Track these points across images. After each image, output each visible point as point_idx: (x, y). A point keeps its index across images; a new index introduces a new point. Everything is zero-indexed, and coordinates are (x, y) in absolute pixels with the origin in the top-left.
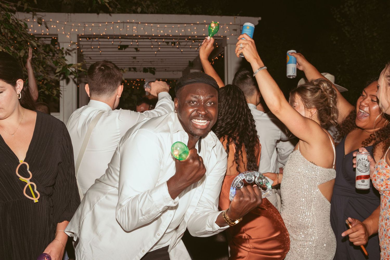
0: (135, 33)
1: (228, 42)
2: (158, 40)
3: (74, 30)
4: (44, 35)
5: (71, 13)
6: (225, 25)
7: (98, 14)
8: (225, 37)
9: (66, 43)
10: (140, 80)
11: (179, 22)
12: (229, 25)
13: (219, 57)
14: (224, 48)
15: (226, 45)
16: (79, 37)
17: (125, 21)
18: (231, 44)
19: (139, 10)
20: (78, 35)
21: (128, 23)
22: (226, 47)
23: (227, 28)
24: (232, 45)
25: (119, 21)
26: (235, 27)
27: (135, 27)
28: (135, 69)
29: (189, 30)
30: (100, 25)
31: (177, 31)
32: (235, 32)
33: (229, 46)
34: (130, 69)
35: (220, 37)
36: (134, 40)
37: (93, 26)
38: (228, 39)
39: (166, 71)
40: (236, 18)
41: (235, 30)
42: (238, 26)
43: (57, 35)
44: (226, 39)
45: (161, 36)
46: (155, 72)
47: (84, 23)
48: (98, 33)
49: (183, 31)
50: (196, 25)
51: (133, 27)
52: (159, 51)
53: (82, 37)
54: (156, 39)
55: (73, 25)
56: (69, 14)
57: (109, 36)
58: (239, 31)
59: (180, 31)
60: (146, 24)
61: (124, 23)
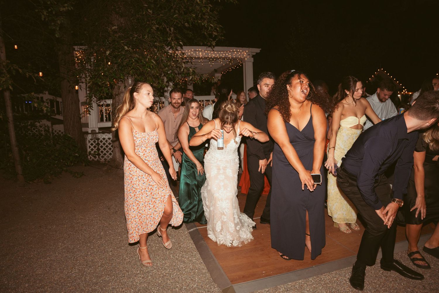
0: (201, 56)
6: (244, 52)
8: (244, 58)
11: (222, 51)
15: (245, 62)
18: (247, 62)
21: (197, 51)
22: (244, 64)
23: (245, 53)
25: (193, 50)
26: (249, 53)
27: (201, 53)
29: (227, 54)
31: (221, 55)
35: (242, 58)
36: (200, 60)
38: (246, 59)
40: (250, 48)
41: (249, 55)
45: (214, 58)
50: (231, 52)
58: (251, 56)
59: (223, 55)
60: (206, 52)
61: (195, 51)
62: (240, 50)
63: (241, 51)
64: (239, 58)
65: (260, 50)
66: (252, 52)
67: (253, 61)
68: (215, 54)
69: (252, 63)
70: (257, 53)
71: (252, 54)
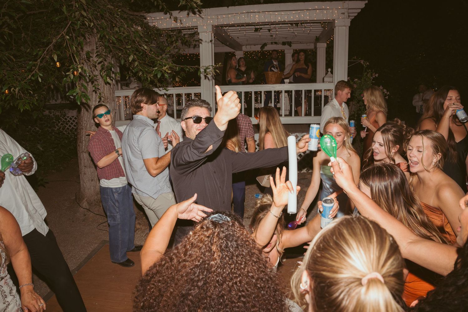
0: (257, 20)
1: (336, 25)
2: (277, 26)
3: (210, 22)
4: (188, 27)
6: (334, 9)
7: (228, 7)
8: (334, 20)
9: (203, 32)
10: (282, 50)
11: (294, 9)
12: (337, 9)
14: (333, 30)
15: (335, 27)
16: (213, 27)
17: (249, 11)
18: (339, 26)
20: (213, 25)
21: (251, 12)
23: (336, 11)
24: (340, 28)
25: (244, 12)
26: (343, 11)
28: (276, 43)
29: (302, 15)
30: (230, 16)
31: (292, 17)
32: (343, 16)
33: (337, 28)
34: (272, 43)
35: (329, 20)
37: (224, 17)
38: (336, 21)
39: (300, 43)
40: (345, 2)
41: (344, 13)
42: (346, 10)
43: (197, 26)
45: (278, 22)
46: (292, 44)
47: (217, 15)
48: (228, 23)
49: (297, 16)
50: (309, 11)
51: (256, 15)
53: (216, 26)
54: (274, 24)
55: (209, 17)
56: (206, 9)
57: (237, 24)
58: (346, 14)
59: (294, 17)
60: (267, 13)
61: (248, 13)
62: (326, 6)
63: (328, 8)
64: (325, 20)
65: (366, 4)
66: (350, 8)
67: (350, 25)
69: (348, 28)
70: (362, 9)
71: (350, 11)
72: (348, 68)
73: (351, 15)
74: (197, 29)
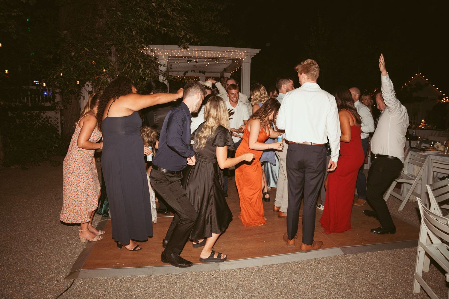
0: (197, 55)
1: (243, 61)
3: (167, 54)
4: (152, 56)
5: (165, 45)
6: (242, 52)
9: (162, 60)
11: (219, 51)
12: (244, 52)
13: (239, 67)
14: (241, 64)
16: (169, 57)
17: (192, 49)
19: (199, 44)
20: (168, 56)
21: (193, 50)
22: (242, 64)
23: (243, 54)
24: (245, 63)
25: (188, 49)
27: (196, 53)
28: (194, 71)
29: (224, 54)
30: (179, 51)
31: (218, 55)
33: (244, 63)
35: (239, 58)
36: (196, 59)
37: (175, 52)
38: (243, 59)
41: (247, 55)
42: (249, 53)
43: (158, 56)
44: (243, 60)
45: (210, 57)
46: (205, 73)
47: (171, 50)
48: (178, 55)
49: (221, 55)
50: (228, 52)
51: (196, 52)
52: (208, 64)
53: (170, 57)
54: (207, 59)
55: (166, 51)
57: (184, 57)
58: (249, 56)
59: (219, 55)
60: (202, 51)
61: (191, 50)
62: (237, 50)
63: (239, 51)
64: (237, 58)
65: (260, 51)
67: (251, 62)
68: (211, 54)
69: (250, 63)
70: (257, 54)
71: (251, 54)
72: (250, 87)
73: (251, 56)
74: (158, 57)
